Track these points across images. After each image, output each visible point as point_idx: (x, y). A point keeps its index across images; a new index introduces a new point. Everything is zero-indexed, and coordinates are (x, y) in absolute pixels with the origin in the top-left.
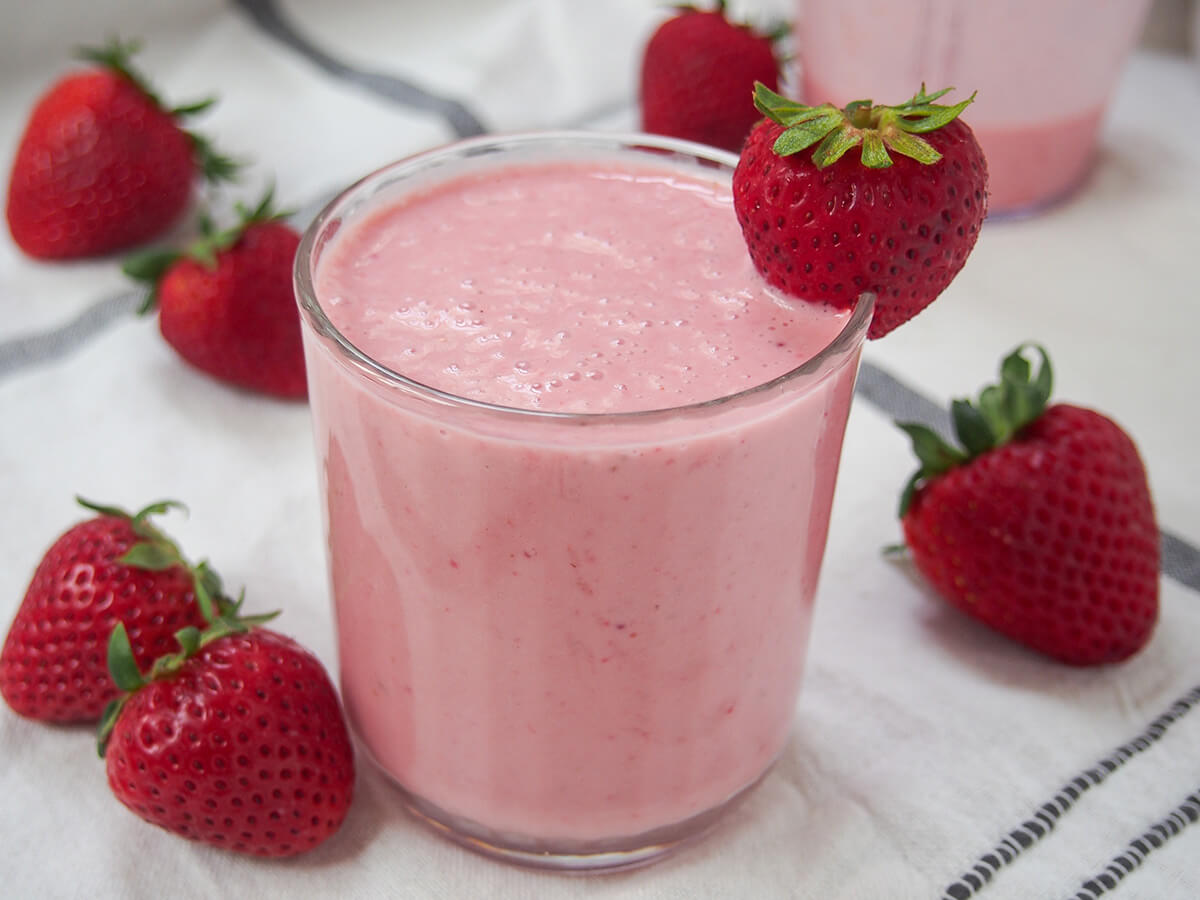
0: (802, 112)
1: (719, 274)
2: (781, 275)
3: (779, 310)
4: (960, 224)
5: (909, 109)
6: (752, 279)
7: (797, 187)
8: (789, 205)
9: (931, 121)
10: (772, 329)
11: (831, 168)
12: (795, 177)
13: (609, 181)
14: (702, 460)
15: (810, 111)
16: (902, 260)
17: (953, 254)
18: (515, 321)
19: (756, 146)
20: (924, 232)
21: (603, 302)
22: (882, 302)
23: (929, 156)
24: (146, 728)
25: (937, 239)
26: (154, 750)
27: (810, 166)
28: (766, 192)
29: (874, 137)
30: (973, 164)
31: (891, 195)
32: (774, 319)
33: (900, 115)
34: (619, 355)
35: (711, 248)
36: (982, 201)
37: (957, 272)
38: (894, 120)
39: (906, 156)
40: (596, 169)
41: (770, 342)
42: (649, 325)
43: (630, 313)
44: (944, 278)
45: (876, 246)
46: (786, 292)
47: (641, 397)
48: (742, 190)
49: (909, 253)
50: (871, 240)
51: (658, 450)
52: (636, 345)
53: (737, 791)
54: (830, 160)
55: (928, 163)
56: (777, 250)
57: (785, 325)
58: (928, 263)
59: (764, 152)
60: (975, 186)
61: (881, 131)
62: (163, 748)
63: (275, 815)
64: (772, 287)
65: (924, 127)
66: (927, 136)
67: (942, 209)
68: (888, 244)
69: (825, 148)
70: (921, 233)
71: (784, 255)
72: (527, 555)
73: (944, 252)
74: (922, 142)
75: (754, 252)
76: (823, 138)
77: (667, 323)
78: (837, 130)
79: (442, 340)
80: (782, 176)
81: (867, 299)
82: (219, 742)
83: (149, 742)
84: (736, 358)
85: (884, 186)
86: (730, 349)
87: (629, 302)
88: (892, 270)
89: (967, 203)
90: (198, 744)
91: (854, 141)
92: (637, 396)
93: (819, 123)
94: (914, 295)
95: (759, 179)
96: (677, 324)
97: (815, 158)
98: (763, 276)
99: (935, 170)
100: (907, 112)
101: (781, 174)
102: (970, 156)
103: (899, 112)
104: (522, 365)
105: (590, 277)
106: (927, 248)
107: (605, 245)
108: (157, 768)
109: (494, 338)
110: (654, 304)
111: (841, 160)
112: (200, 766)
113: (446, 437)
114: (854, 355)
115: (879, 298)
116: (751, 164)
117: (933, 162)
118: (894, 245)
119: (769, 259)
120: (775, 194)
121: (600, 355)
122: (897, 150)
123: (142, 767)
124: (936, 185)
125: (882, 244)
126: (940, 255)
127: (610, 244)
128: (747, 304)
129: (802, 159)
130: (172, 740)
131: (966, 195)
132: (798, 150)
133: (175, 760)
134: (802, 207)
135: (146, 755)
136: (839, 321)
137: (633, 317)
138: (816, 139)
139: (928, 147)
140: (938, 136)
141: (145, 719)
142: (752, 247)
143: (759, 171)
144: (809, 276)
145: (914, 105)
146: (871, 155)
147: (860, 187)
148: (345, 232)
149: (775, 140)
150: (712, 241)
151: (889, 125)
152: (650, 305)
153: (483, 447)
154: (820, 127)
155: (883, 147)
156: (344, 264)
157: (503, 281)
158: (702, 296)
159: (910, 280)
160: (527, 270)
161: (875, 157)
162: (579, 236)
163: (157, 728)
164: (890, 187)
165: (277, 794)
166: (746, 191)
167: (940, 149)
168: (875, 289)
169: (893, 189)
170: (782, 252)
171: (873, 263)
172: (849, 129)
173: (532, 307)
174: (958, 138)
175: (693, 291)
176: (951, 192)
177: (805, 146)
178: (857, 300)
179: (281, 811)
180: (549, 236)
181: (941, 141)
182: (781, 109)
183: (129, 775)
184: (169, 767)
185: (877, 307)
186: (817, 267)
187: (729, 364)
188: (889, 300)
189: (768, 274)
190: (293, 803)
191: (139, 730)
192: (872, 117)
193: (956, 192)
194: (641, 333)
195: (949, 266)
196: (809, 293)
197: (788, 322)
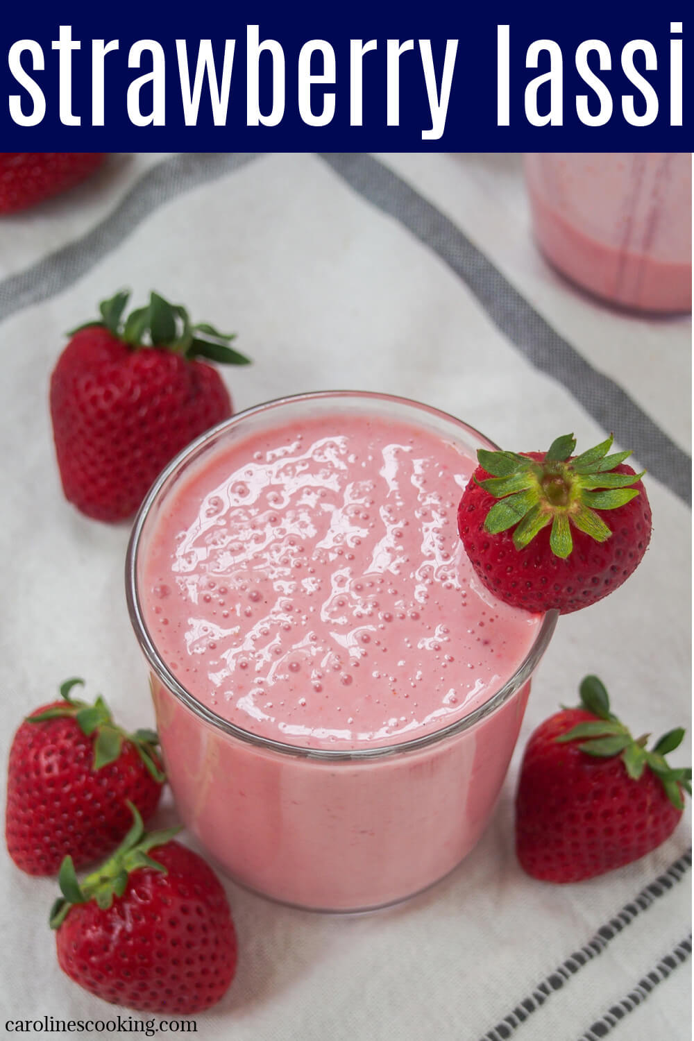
2: (493, 585)
3: (488, 608)
10: (482, 624)
16: (578, 596)
20: (596, 581)
23: (603, 531)
25: (605, 584)
29: (562, 513)
30: (638, 527)
32: (484, 614)
33: (586, 490)
34: (366, 654)
38: (579, 496)
39: (585, 533)
41: (478, 639)
45: (559, 591)
46: (495, 596)
47: (379, 702)
49: (584, 593)
54: (526, 540)
55: (601, 540)
56: (491, 568)
57: (492, 620)
61: (568, 508)
62: (101, 959)
63: (181, 999)
67: (611, 565)
68: (568, 590)
69: (524, 525)
70: (593, 581)
71: (496, 573)
74: (596, 516)
76: (522, 520)
77: (403, 616)
82: (143, 958)
87: (378, 591)
89: (631, 555)
90: (126, 960)
91: (548, 519)
92: (377, 701)
99: (606, 544)
103: (585, 485)
110: (396, 593)
112: (129, 974)
116: (471, 511)
117: (605, 537)
118: (572, 590)
122: (578, 527)
123: (86, 969)
124: (605, 552)
125: (564, 590)
130: (108, 955)
131: (631, 549)
133: (110, 968)
137: (379, 608)
139: (603, 523)
140: (611, 513)
151: (576, 501)
155: (568, 522)
165: (183, 988)
171: (556, 599)
179: (185, 997)
190: (195, 991)
197: (494, 618)
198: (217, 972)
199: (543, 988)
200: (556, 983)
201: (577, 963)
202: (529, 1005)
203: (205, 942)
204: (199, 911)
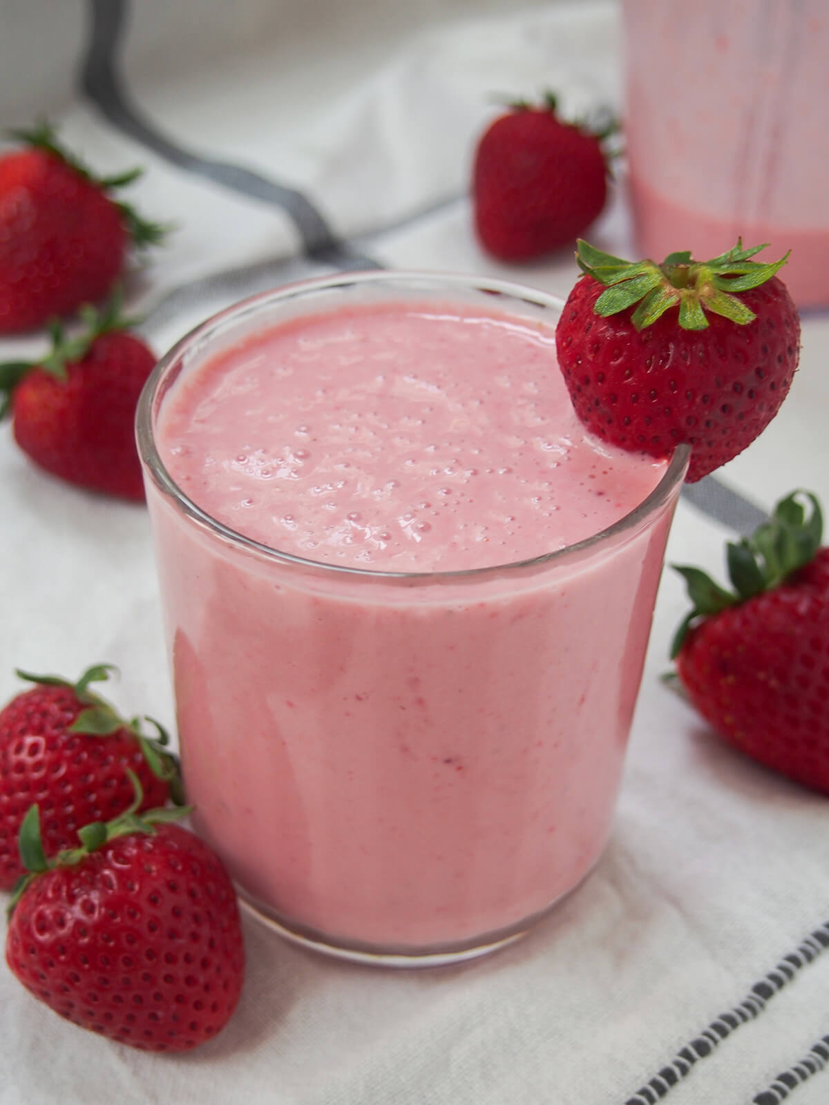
0: (623, 270)
1: (543, 419)
2: (601, 426)
3: (599, 458)
4: (772, 380)
5: (725, 266)
6: (573, 426)
7: (616, 347)
8: (609, 362)
9: (747, 279)
10: (592, 477)
11: (650, 328)
12: (615, 335)
13: (438, 323)
14: (524, 612)
15: (630, 269)
16: (716, 415)
17: (765, 407)
18: (347, 470)
19: (579, 300)
20: (738, 389)
21: (431, 449)
22: (698, 451)
23: (743, 315)
24: (41, 916)
25: (751, 394)
26: (44, 938)
27: (629, 326)
28: (587, 349)
29: (691, 297)
30: (786, 321)
31: (706, 352)
32: (594, 467)
33: (717, 274)
34: (446, 505)
35: (536, 391)
36: (794, 356)
37: (769, 421)
38: (710, 279)
39: (721, 317)
40: (425, 309)
41: (590, 491)
42: (475, 473)
43: (457, 461)
44: (757, 428)
45: (692, 403)
46: (605, 440)
47: (467, 549)
48: (564, 344)
49: (724, 408)
50: (687, 397)
51: (482, 605)
52: (463, 495)
53: (559, 897)
54: (650, 320)
55: (742, 324)
56: (597, 403)
57: (605, 473)
58: (741, 416)
59: (586, 308)
60: (788, 343)
61: (697, 289)
62: (53, 937)
63: (153, 1016)
64: (593, 435)
65: (739, 286)
66: (742, 295)
67: (756, 366)
68: (704, 400)
69: (644, 308)
70: (735, 389)
71: (603, 409)
72: (359, 698)
73: (757, 407)
74: (736, 300)
75: (575, 401)
76: (641, 300)
77: (492, 471)
78: (656, 290)
79: (277, 490)
80: (602, 334)
81: (684, 450)
82: (108, 940)
83: (42, 930)
84: (558, 509)
85: (700, 346)
86: (552, 499)
87: (457, 450)
88: (708, 423)
89: (779, 359)
90: (86, 940)
91: (672, 302)
92: (464, 548)
93: (639, 284)
94: (728, 445)
95: (580, 335)
96: (501, 472)
97: (634, 319)
98: (585, 425)
99: (749, 330)
100: (724, 270)
101: (602, 332)
102: (784, 315)
103: (716, 271)
104: (353, 516)
105: (420, 422)
106: (741, 403)
107: (433, 389)
108: (46, 955)
109: (326, 489)
110: (480, 451)
111: (659, 321)
112: (86, 961)
113: (281, 592)
114: (670, 507)
115: (695, 448)
116: (573, 319)
117: (747, 322)
118: (709, 401)
119: (589, 410)
120: (596, 351)
121: (428, 506)
122: (713, 311)
123: (33, 952)
124: (749, 344)
125: (698, 400)
126: (753, 408)
127: (439, 387)
128: (569, 451)
129: (622, 319)
130: (63, 932)
131: (779, 352)
132: (618, 310)
133: (64, 951)
134: (620, 365)
135: (37, 942)
136: (656, 471)
137: (460, 465)
138: (635, 300)
139: (743, 307)
140: (753, 295)
141: (41, 907)
142: (574, 398)
143: (580, 328)
144: (629, 428)
145: (732, 262)
146: (688, 316)
147: (677, 346)
148: (185, 378)
149: (597, 297)
150: (536, 384)
151: (706, 284)
152: (476, 452)
153: (316, 602)
154: (640, 286)
155: (699, 307)
156: (185, 409)
157: (337, 427)
158: (526, 442)
159: (724, 432)
160: (360, 415)
161: (693, 319)
162: (408, 380)
163: (51, 917)
164: (706, 345)
165: (157, 996)
166: (568, 346)
167: (754, 308)
168: (691, 441)
169: (709, 348)
170: (601, 405)
171: (689, 418)
172: (668, 289)
173: (362, 454)
174: (772, 296)
175: (518, 437)
176: (765, 350)
177: (625, 307)
178: (673, 451)
179: (160, 1014)
180: (380, 379)
181: (755, 301)
182: (602, 267)
183: (20, 954)
184: (56, 957)
185: (693, 457)
186: (636, 421)
187: (550, 515)
188: (704, 450)
189: (589, 423)
190: (174, 1007)
191: (34, 915)
192: (690, 274)
193: (769, 350)
194: (468, 481)
195: (762, 418)
196: (628, 443)
197: (608, 470)
198: (207, 988)
199: (685, 1054)
200: (703, 1048)
201: (727, 1026)
202: (669, 1075)
203: (195, 937)
204: (191, 894)
